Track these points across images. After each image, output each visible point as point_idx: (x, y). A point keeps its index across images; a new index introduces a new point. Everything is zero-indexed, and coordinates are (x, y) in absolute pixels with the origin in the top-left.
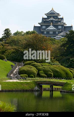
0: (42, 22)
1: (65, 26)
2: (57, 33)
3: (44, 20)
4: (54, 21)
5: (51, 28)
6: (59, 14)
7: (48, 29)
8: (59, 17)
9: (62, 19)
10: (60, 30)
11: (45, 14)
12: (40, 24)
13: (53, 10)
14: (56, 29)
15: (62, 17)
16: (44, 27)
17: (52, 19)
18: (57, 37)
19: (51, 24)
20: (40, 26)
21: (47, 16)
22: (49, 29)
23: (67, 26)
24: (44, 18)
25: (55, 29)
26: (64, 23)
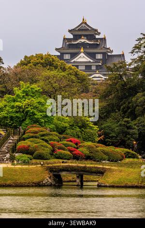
0: (62, 47)
1: (109, 54)
2: (94, 68)
3: (67, 43)
4: (88, 43)
5: (82, 58)
6: (96, 30)
7: (75, 60)
8: (97, 37)
9: (104, 40)
10: (99, 62)
11: (70, 31)
12: (58, 52)
13: (86, 23)
14: (92, 61)
15: (103, 37)
16: (67, 57)
17: (83, 41)
18: (93, 76)
19: (82, 50)
20: (59, 54)
21: (73, 35)
22: (77, 61)
23: (113, 54)
24: (66, 39)
25: (89, 60)
26: (108, 49)
